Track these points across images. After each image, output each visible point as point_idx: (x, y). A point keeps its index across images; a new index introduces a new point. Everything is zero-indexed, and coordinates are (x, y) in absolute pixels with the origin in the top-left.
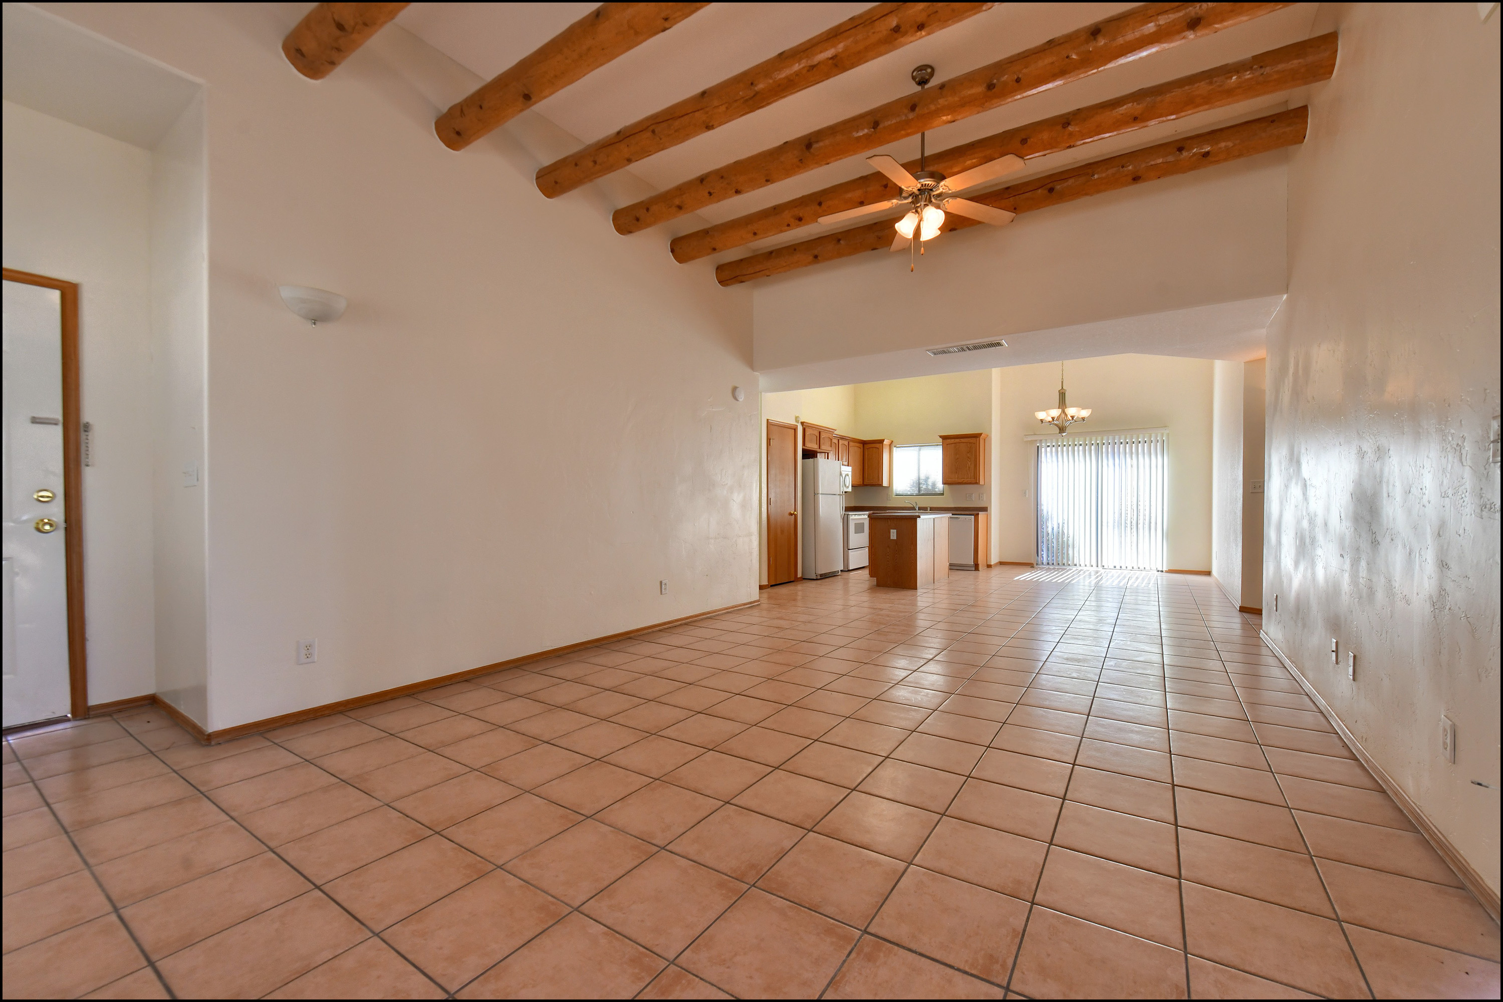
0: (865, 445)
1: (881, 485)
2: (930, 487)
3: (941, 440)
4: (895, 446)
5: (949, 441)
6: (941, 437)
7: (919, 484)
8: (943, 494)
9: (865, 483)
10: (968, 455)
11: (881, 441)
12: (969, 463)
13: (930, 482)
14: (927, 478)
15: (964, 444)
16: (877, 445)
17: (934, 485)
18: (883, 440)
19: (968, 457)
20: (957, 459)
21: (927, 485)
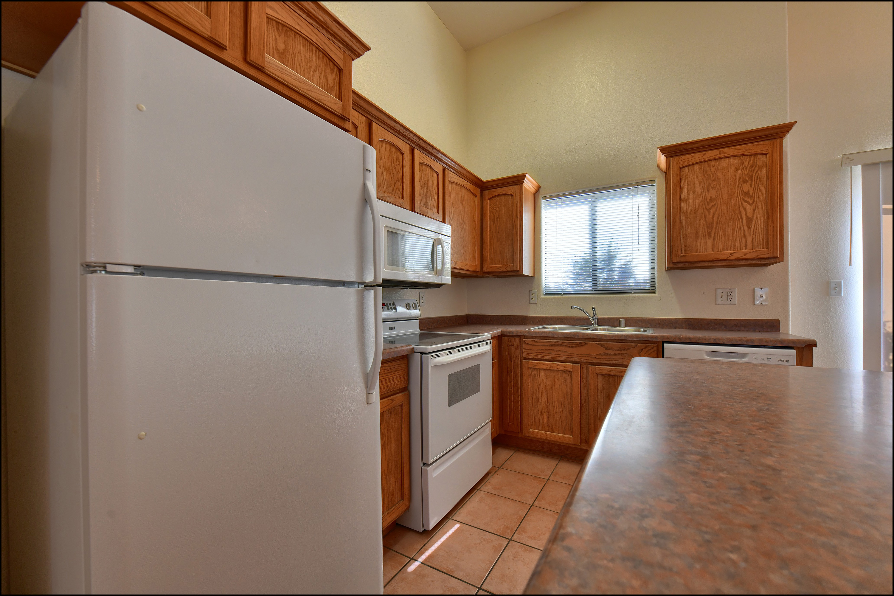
0: (484, 192)
1: (517, 274)
2: (616, 275)
3: (662, 159)
4: (544, 198)
5: (688, 158)
6: (664, 150)
7: (595, 269)
8: (652, 291)
9: (486, 270)
10: (746, 187)
11: (518, 180)
12: (749, 209)
13: (617, 264)
14: (610, 258)
15: (732, 160)
16: (510, 190)
17: (626, 271)
18: (523, 177)
19: (747, 194)
20: (712, 200)
21: (611, 270)
